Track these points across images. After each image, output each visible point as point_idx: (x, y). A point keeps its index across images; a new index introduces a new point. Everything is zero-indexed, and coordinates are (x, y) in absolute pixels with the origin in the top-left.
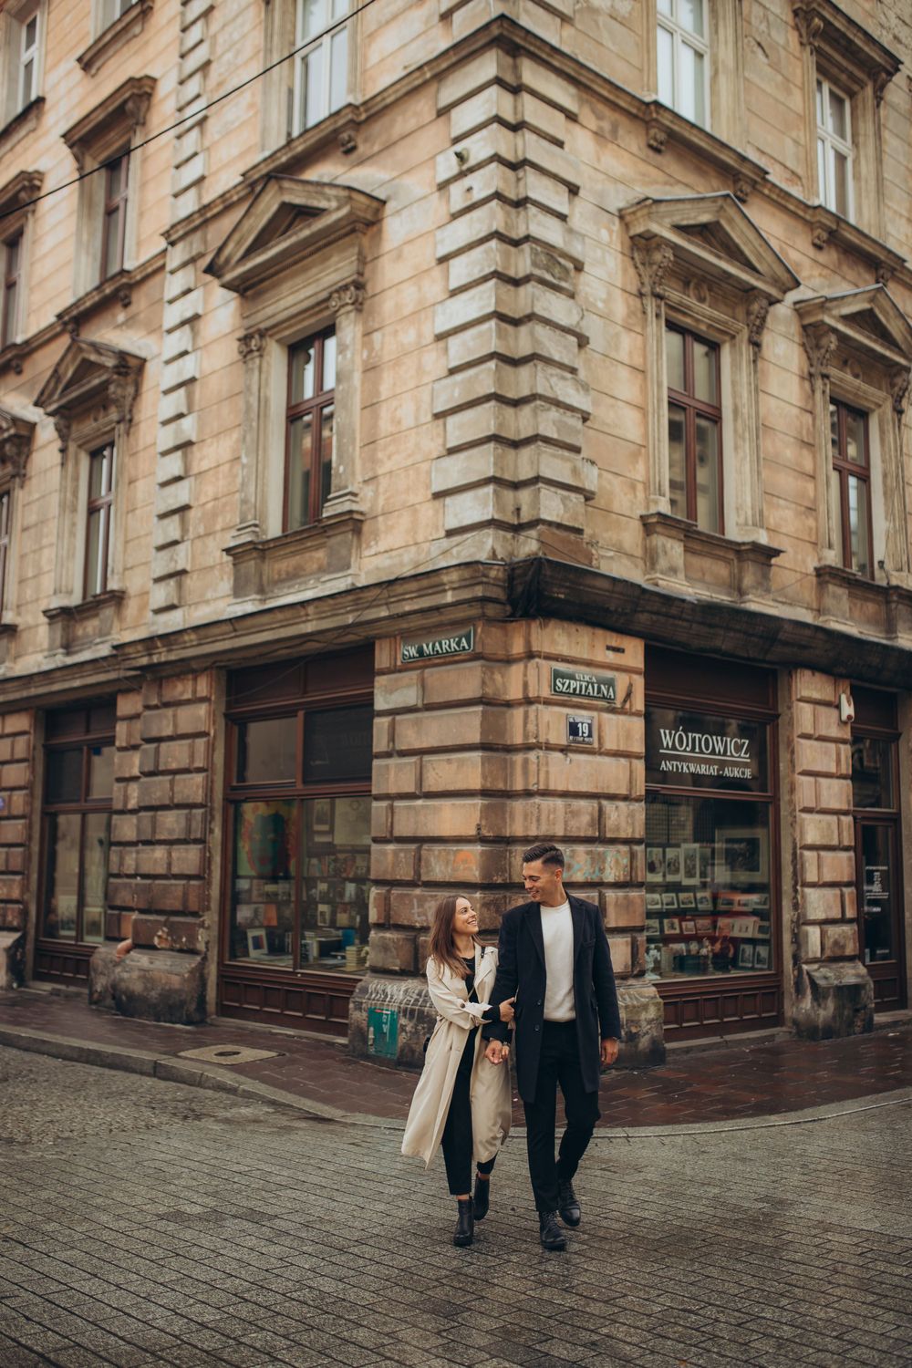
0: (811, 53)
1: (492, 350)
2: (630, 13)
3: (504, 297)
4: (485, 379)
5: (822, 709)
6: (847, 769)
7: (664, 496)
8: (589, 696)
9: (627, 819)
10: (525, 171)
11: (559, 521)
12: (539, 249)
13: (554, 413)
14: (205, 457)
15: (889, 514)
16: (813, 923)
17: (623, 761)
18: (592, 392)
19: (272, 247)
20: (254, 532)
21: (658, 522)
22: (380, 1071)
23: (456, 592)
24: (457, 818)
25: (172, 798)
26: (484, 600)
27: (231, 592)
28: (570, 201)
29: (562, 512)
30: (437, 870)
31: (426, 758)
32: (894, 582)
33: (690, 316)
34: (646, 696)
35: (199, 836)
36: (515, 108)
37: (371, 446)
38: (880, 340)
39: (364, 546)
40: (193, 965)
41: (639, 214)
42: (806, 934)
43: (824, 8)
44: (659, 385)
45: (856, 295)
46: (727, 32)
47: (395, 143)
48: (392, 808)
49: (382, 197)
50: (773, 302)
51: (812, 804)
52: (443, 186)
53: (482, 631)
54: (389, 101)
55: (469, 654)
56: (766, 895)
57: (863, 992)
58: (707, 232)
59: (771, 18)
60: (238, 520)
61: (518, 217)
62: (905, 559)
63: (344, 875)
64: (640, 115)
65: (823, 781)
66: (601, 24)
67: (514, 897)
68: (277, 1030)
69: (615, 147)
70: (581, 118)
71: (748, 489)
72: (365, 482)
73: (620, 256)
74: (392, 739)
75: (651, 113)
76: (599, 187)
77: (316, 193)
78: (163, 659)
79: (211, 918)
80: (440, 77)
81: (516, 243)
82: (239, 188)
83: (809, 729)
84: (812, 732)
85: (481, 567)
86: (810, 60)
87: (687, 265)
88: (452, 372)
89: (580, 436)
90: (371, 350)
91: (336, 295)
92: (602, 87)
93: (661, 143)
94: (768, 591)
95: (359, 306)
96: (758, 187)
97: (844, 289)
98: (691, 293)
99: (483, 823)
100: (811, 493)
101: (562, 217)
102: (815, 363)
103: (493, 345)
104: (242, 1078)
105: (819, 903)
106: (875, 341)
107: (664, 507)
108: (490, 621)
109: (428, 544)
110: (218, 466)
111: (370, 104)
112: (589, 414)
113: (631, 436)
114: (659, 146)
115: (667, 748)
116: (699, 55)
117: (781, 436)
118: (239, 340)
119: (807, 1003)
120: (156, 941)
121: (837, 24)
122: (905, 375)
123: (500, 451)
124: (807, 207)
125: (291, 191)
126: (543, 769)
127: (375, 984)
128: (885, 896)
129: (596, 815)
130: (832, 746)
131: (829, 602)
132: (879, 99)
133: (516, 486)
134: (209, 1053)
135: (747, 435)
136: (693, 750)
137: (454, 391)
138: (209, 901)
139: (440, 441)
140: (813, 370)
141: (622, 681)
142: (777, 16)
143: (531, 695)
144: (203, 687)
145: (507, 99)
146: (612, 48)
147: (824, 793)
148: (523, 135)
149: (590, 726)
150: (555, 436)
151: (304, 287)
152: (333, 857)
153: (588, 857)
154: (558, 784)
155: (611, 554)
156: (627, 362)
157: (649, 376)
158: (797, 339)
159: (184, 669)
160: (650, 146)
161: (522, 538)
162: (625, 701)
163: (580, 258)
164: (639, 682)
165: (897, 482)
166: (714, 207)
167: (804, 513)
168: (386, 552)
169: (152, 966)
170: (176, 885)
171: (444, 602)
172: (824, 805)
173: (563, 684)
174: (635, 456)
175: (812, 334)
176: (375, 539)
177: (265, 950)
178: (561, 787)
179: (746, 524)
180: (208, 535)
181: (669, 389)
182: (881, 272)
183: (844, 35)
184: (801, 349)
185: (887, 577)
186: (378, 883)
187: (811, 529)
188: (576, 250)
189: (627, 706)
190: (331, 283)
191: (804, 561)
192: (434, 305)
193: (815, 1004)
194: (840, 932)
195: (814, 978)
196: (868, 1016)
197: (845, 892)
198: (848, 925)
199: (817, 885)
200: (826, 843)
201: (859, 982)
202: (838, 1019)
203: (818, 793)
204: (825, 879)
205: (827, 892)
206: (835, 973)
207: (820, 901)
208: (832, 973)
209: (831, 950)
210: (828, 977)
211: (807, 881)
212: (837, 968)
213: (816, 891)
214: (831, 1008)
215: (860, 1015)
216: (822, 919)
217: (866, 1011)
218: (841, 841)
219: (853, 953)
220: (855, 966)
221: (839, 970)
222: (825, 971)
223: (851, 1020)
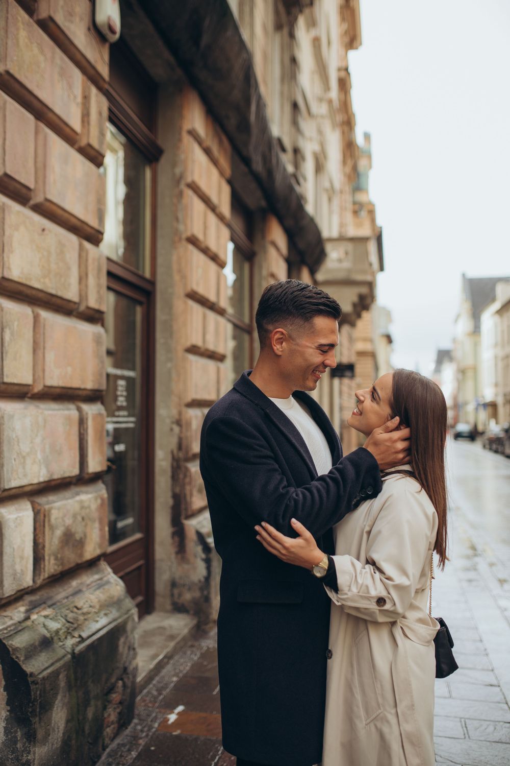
16: (18, 495)
51: (26, 178)
65: (52, 135)
105: (30, 442)
128: (130, 423)
147: (55, 168)
172: (54, 196)
193: (19, 734)
194: (77, 507)
195: (17, 657)
196: (129, 691)
197: (87, 414)
198: (90, 488)
199: (29, 395)
200: (53, 292)
201: (114, 620)
202: (73, 742)
203: (40, 159)
204: (50, 382)
205: (50, 412)
206: (66, 616)
207: (37, 435)
208: (59, 619)
209: (56, 559)
210: (52, 639)
211: (6, 380)
212: (67, 598)
213: (25, 408)
214: (59, 725)
215: (115, 697)
216: (39, 483)
217: (126, 680)
218: (83, 295)
219: (98, 552)
220: (101, 579)
221: (72, 605)
222: (42, 619)
223: (99, 723)
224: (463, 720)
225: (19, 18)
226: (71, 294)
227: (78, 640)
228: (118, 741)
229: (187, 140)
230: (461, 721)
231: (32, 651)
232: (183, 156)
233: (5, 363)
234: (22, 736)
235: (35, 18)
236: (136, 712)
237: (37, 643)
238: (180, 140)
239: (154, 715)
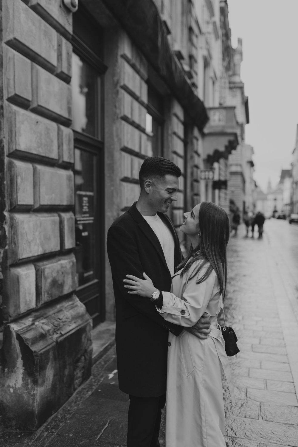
6: (69, 70)
16: (26, 262)
51: (27, 95)
105: (32, 234)
119: (17, 379)
128: (91, 220)
130: (53, 31)
147: (43, 87)
172: (42, 103)
193: (29, 381)
194: (59, 267)
195: (28, 343)
196: (88, 361)
197: (64, 218)
198: (66, 257)
199: (32, 210)
200: (44, 155)
201: (79, 325)
202: (58, 386)
203: (34, 83)
204: (43, 203)
205: (44, 218)
206: (53, 323)
207: (36, 231)
208: (50, 325)
209: (48, 294)
210: (46, 334)
211: (19, 203)
212: (54, 314)
213: (30, 217)
214: (50, 377)
215: (81, 364)
216: (38, 256)
217: (86, 356)
218: (60, 155)
219: (71, 290)
220: (73, 304)
221: (57, 317)
222: (41, 325)
223: (72, 378)
224: (265, 380)
225: (21, 7)
226: (54, 155)
227: (60, 335)
228: (82, 386)
229: (121, 61)
230: (264, 381)
231: (35, 340)
232: (118, 70)
233: (18, 194)
234: (31, 381)
235: (30, 5)
236: (92, 372)
237: (38, 337)
238: (117, 61)
239: (101, 374)
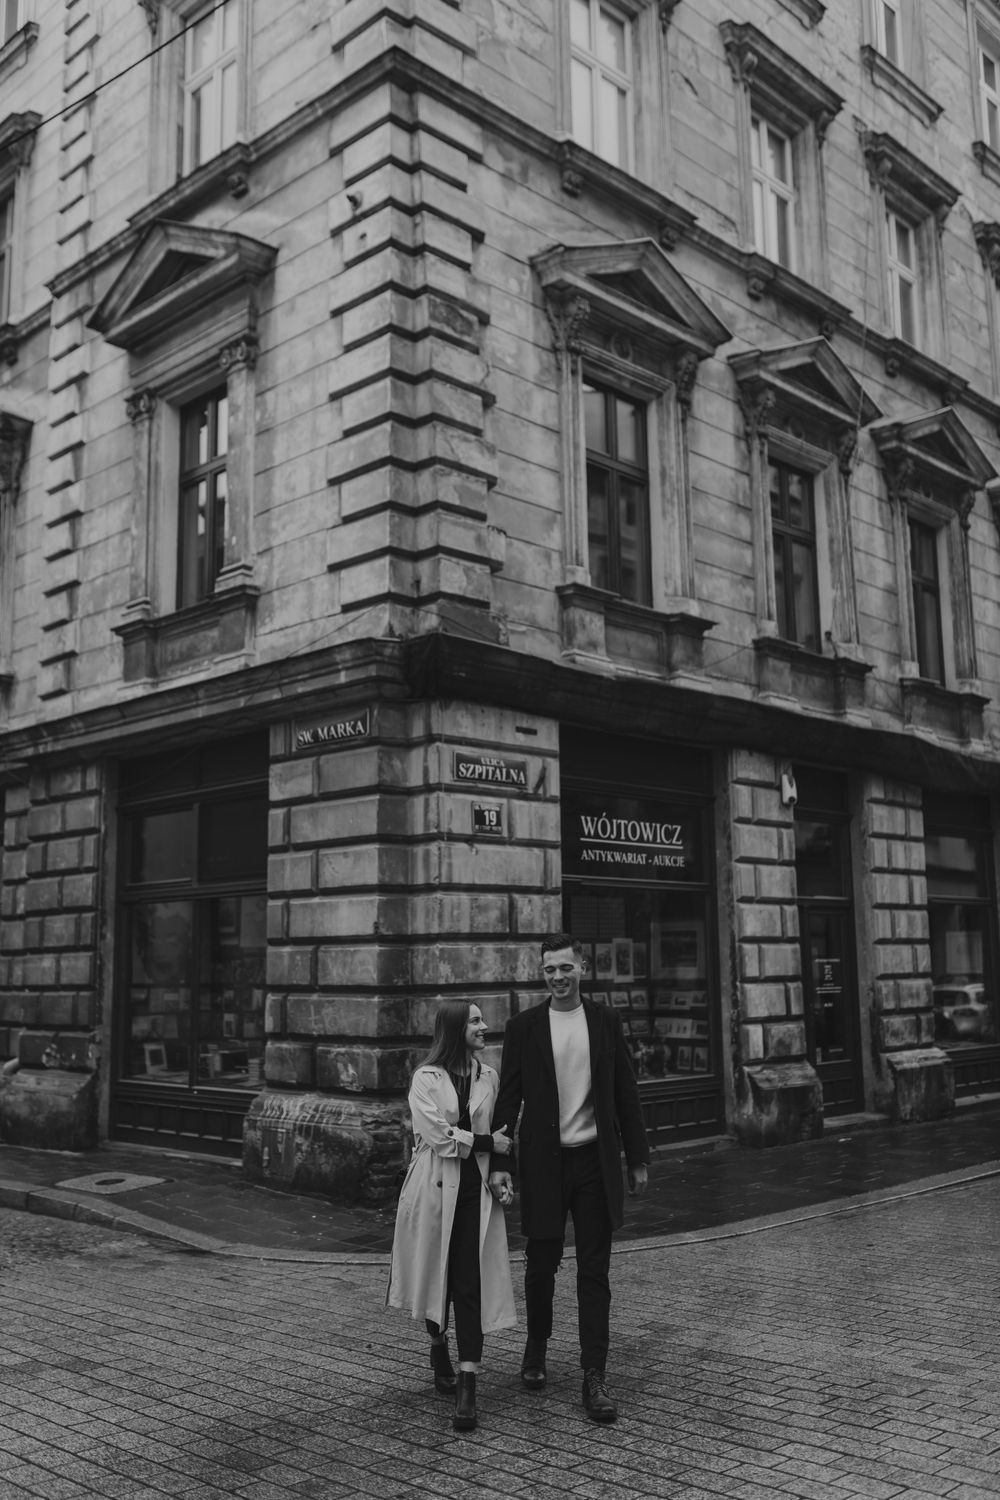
0: (745, 90)
1: (388, 410)
2: (541, 46)
3: (401, 353)
4: (379, 442)
5: (761, 792)
6: (791, 855)
7: (582, 565)
8: (496, 782)
9: (540, 913)
10: (422, 216)
11: (461, 593)
12: (438, 300)
13: (455, 478)
14: (94, 529)
15: (836, 581)
16: (755, 1021)
17: (536, 850)
18: (499, 454)
19: (160, 298)
20: (144, 610)
21: (574, 594)
22: (274, 1196)
23: (350, 672)
24: (353, 916)
25: (60, 902)
26: (378, 680)
27: (120, 675)
28: (474, 249)
29: (465, 584)
30: (334, 973)
31: (323, 852)
32: (842, 654)
33: (612, 373)
34: (562, 780)
35: (88, 942)
36: (412, 148)
37: (266, 515)
38: (823, 397)
39: (259, 623)
40: (83, 1085)
41: (551, 263)
42: (747, 1034)
43: (758, 43)
44: (576, 446)
45: (794, 348)
46: (650, 67)
47: (287, 186)
48: (287, 907)
49: (274, 244)
50: (703, 356)
51: (751, 893)
52: (337, 233)
53: (379, 714)
54: (280, 139)
55: (364, 739)
56: (704, 992)
57: (811, 1095)
58: (630, 283)
59: (700, 52)
60: (128, 597)
61: (415, 266)
62: (854, 629)
63: (251, 981)
64: (553, 156)
65: (764, 869)
66: (508, 58)
67: (417, 1001)
68: (172, 1153)
69: (526, 190)
70: (486, 159)
71: (677, 557)
72: (259, 554)
73: (531, 308)
74: (287, 830)
75: (564, 154)
76: (507, 233)
77: (204, 240)
78: (49, 749)
79: (103, 1032)
80: (332, 114)
81: (414, 294)
82: (126, 235)
83: (746, 812)
84: (750, 816)
85: (374, 645)
86: (744, 98)
87: (607, 318)
88: (348, 433)
89: (485, 503)
90: (264, 412)
91: (226, 352)
92: (508, 125)
93: (577, 186)
94: (700, 665)
95: (252, 363)
96: (687, 234)
97: (785, 342)
98: (613, 349)
99: (382, 921)
100: (749, 560)
101: (465, 266)
102: (752, 420)
103: (387, 405)
104: (120, 1209)
105: (760, 1000)
106: (817, 398)
107: (583, 577)
108: (386, 702)
109: (323, 620)
110: (108, 538)
111: (260, 144)
112: (495, 478)
113: (544, 502)
114: (575, 189)
115: (589, 836)
116: (622, 93)
117: (714, 499)
118: (127, 400)
119: (749, 1109)
120: (44, 1059)
121: (773, 60)
122: (851, 434)
123: (397, 519)
124: (741, 255)
125: (177, 238)
126: (445, 861)
127: (271, 1100)
128: (837, 990)
129: (506, 909)
130: (773, 831)
131: (769, 676)
132: (821, 140)
133: (416, 556)
134: (88, 1183)
135: (676, 500)
136: (618, 837)
137: (349, 455)
138: (100, 1014)
139: (336, 509)
140: (749, 429)
141: (534, 765)
142: (707, 51)
143: (431, 781)
144: (92, 780)
145: (403, 137)
146: (520, 82)
147: (765, 881)
148: (420, 177)
149: (498, 814)
150: (457, 502)
151: (194, 343)
152: (238, 962)
153: (498, 956)
154: (462, 876)
155: (523, 628)
156: (539, 421)
157: (565, 437)
158: (731, 396)
159: (73, 761)
160: (565, 190)
161: (422, 613)
162: (538, 787)
163: (485, 309)
164: (554, 766)
165: (845, 548)
166: (634, 254)
167: (741, 582)
168: (281, 629)
169: (39, 1087)
170: (65, 997)
171: (337, 682)
172: (765, 894)
173: (467, 769)
174: (549, 524)
175: (748, 391)
176: (270, 616)
177: (165, 1065)
178: (466, 880)
179: (676, 595)
180: (97, 613)
181: (587, 450)
182: (825, 323)
183: (780, 71)
184: (736, 407)
185: (835, 650)
186: (275, 988)
187: (748, 599)
188: (481, 301)
189: (541, 791)
190: (222, 338)
191: (741, 633)
192: (328, 361)
193: (758, 1110)
194: (787, 1030)
195: (757, 1082)
196: (817, 1121)
197: (791, 987)
198: (794, 1022)
199: (759, 980)
200: (769, 935)
201: (807, 1083)
202: (784, 1125)
203: (758, 880)
204: (768, 974)
205: (770, 987)
206: (782, 1075)
207: (763, 997)
208: (778, 1075)
209: (776, 1051)
210: (773, 1080)
211: (749, 976)
212: (781, 1069)
213: (757, 986)
214: (775, 1111)
215: (809, 1125)
216: (765, 1017)
217: (815, 1115)
218: (784, 932)
219: (800, 1053)
220: (803, 1066)
221: (784, 1072)
222: (769, 1073)
223: (799, 1128)
225: (747, 830)
226: (779, 934)
227: (784, 1084)
229: (868, 806)
231: (762, 1081)
233: (748, 969)
237: (765, 1080)
